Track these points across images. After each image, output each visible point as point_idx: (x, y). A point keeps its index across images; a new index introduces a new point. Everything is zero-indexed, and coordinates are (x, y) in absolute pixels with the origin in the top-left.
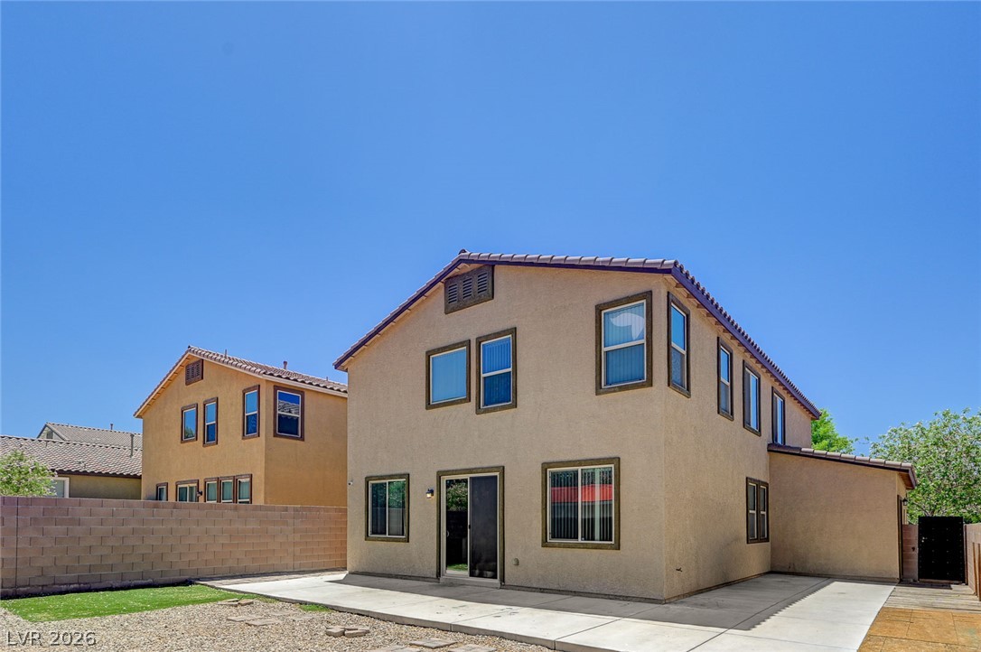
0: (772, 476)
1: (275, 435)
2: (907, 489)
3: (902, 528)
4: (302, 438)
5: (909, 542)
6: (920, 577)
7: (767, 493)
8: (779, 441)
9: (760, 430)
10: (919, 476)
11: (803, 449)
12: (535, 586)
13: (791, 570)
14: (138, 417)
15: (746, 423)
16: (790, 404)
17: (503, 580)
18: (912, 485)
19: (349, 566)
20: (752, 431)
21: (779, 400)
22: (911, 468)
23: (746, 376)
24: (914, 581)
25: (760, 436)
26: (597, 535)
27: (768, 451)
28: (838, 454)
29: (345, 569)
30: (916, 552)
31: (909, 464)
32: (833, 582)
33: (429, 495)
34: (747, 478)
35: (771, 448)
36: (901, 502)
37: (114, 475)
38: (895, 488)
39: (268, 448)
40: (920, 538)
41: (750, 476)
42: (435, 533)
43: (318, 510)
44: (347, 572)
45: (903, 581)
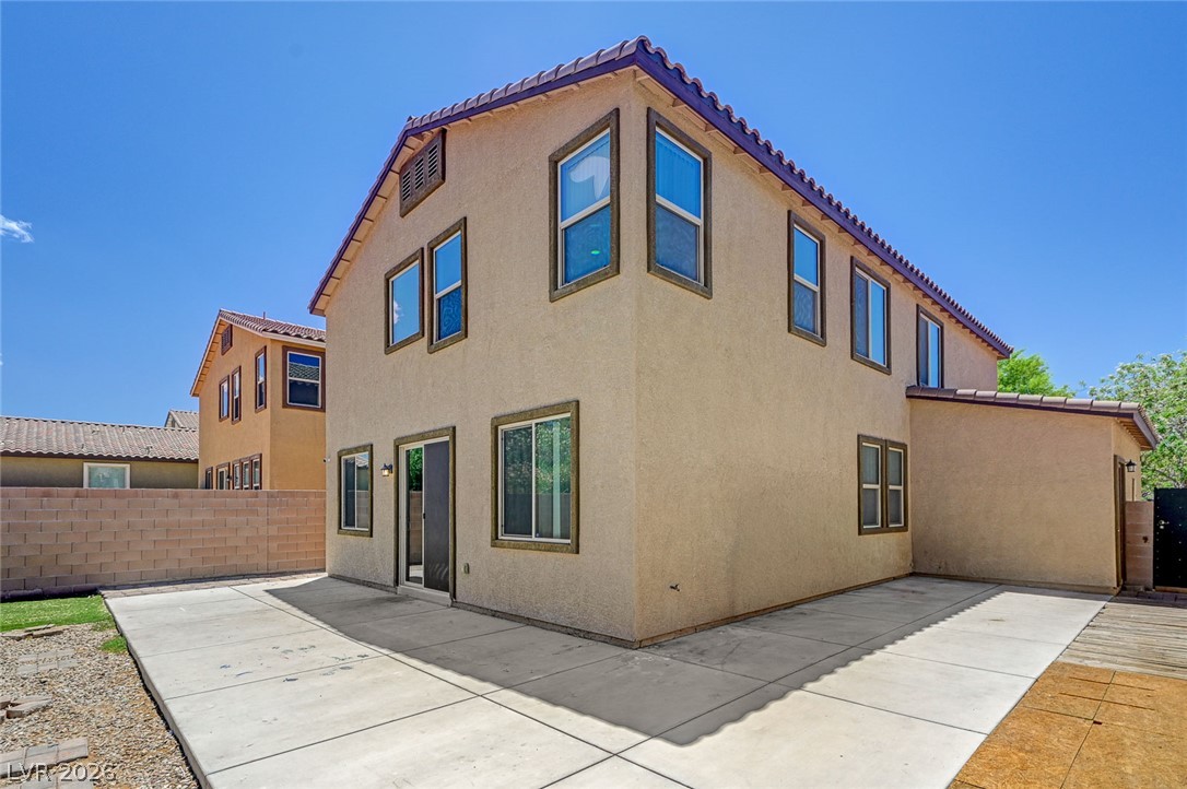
0: (913, 434)
1: (285, 406)
2: (1142, 449)
3: (1122, 507)
4: (323, 409)
5: (1137, 528)
6: (1157, 582)
7: (903, 459)
8: (933, 383)
9: (889, 366)
10: (1162, 431)
11: (959, 392)
12: (486, 605)
13: (942, 571)
14: (194, 395)
15: (858, 352)
16: (952, 330)
17: (454, 596)
18: (1149, 444)
19: (327, 568)
20: (873, 365)
21: (933, 328)
22: (1139, 410)
23: (857, 283)
24: (1147, 589)
25: (889, 373)
26: (557, 530)
27: (907, 397)
28: (1014, 395)
29: (324, 570)
30: (1150, 545)
31: (1135, 405)
32: (1002, 592)
33: (386, 472)
34: (859, 436)
35: (910, 394)
36: (1121, 469)
37: (180, 461)
38: (1110, 445)
39: (274, 421)
40: (1156, 521)
41: (862, 432)
42: (393, 524)
43: (306, 495)
44: (326, 574)
45: (1126, 590)
